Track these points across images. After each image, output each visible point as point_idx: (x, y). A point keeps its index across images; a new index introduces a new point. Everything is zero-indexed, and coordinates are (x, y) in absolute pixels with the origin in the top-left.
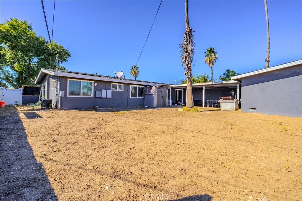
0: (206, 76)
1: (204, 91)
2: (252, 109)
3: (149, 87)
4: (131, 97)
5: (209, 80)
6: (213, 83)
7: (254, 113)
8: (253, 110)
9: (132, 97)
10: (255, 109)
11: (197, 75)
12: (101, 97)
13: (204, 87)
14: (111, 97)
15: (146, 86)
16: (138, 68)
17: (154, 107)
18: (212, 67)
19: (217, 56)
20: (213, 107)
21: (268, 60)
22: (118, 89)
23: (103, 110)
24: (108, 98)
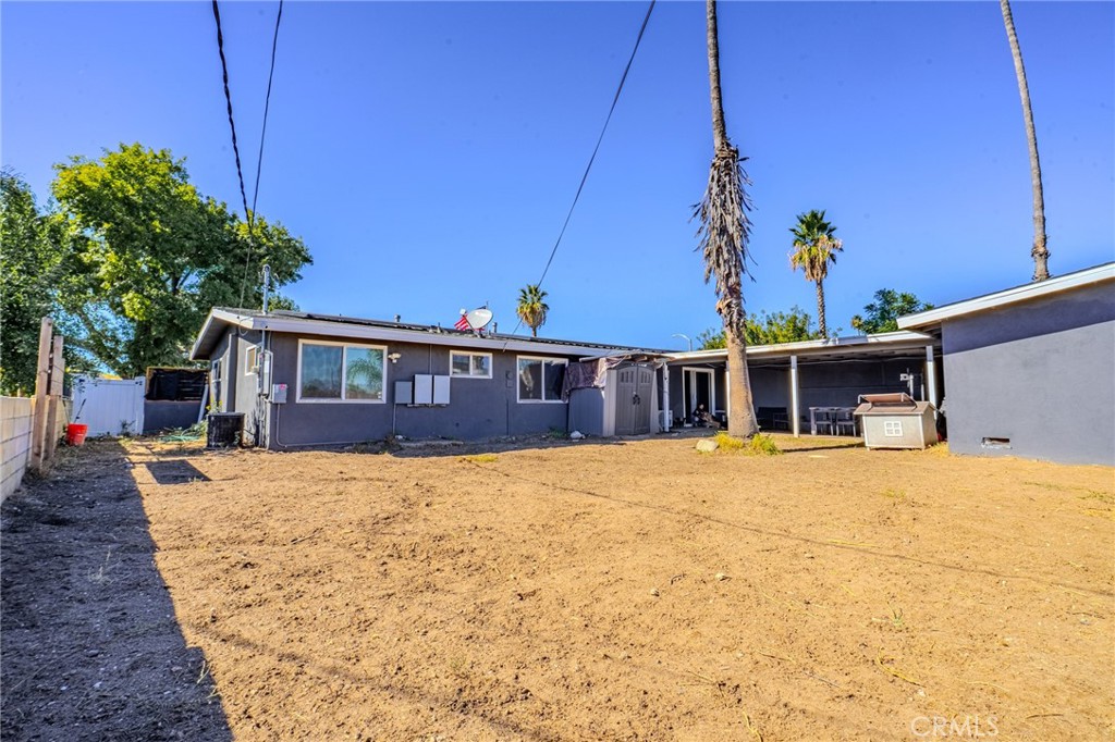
0: (801, 317)
1: (793, 372)
2: (991, 439)
3: (584, 362)
4: (518, 401)
5: (811, 330)
6: (827, 342)
7: (1002, 458)
8: (999, 446)
9: (522, 402)
10: (1007, 441)
11: (763, 312)
12: (413, 402)
13: (794, 359)
14: (448, 402)
15: (573, 358)
16: (543, 294)
17: (605, 434)
18: (820, 284)
19: (839, 242)
20: (835, 434)
21: (1041, 250)
22: (473, 374)
23: (420, 448)
24: (439, 406)
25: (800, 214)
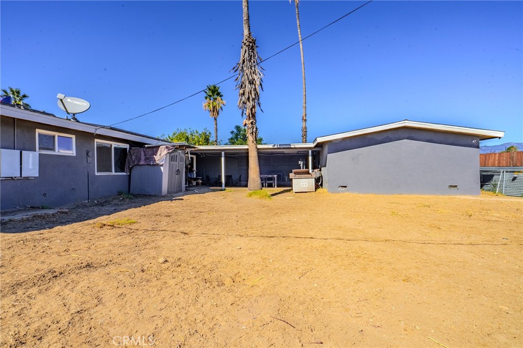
0: (208, 133)
1: (223, 159)
2: (342, 186)
3: (148, 148)
4: (96, 174)
5: (212, 139)
6: (274, 145)
8: (344, 189)
9: (99, 174)
10: (346, 187)
11: (190, 129)
13: (223, 153)
14: (38, 176)
17: (163, 194)
18: (215, 119)
19: (225, 102)
20: (265, 187)
24: (27, 178)
25: (208, 85)
